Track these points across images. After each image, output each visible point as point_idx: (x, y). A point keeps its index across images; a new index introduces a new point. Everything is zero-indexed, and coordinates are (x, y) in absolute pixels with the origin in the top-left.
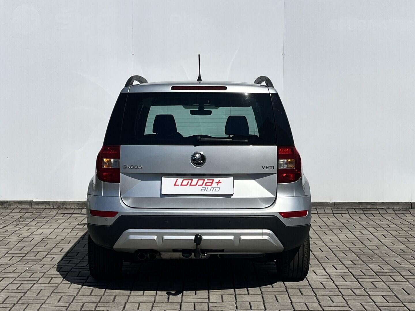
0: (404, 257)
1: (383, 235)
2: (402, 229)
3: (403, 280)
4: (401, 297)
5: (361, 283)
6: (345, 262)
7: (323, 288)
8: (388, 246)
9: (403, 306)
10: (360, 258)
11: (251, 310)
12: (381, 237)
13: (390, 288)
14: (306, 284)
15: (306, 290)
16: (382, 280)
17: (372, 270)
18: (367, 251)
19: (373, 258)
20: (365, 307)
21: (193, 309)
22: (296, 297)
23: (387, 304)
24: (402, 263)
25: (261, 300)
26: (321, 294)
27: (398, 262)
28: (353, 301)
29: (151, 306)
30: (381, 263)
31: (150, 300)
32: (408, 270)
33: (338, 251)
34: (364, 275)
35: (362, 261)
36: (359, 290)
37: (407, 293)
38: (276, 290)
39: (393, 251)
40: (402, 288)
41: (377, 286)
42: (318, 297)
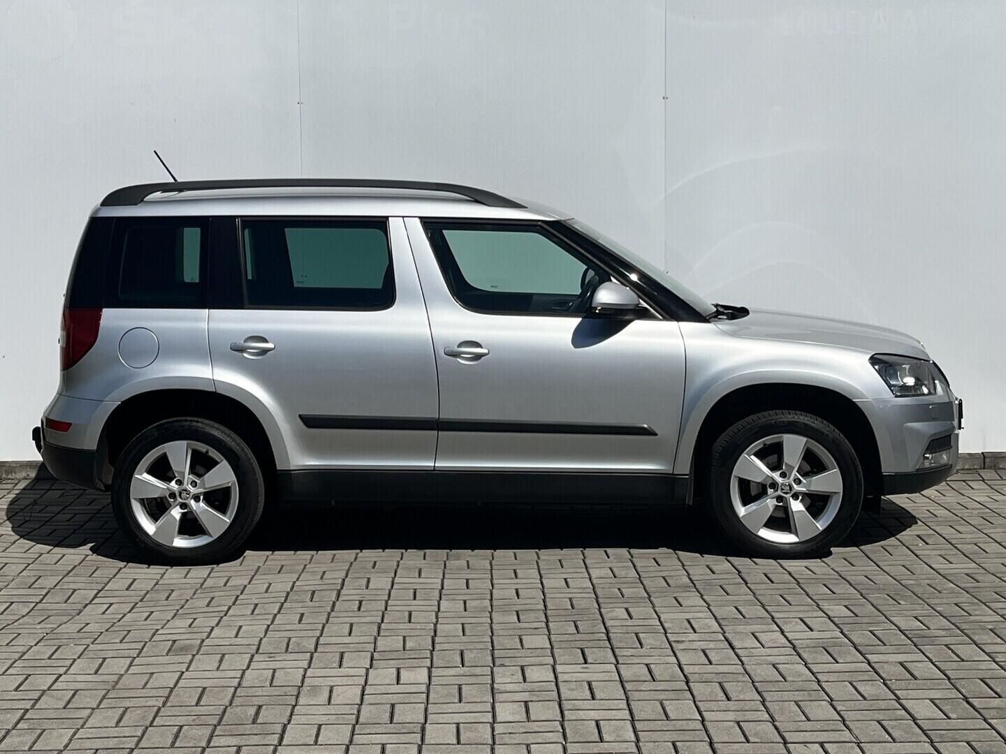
0: (979, 594)
2: (965, 521)
3: (980, 656)
4: (980, 702)
5: (876, 666)
6: (832, 610)
7: (781, 681)
8: (933, 566)
9: (989, 729)
10: (869, 599)
11: (602, 742)
12: (915, 543)
13: (949, 679)
14: (736, 669)
15: (736, 685)
16: (928, 657)
17: (900, 631)
18: (882, 578)
19: (899, 598)
20: (891, 731)
21: (455, 741)
22: (713, 705)
23: (944, 724)
24: (975, 610)
25: (626, 715)
26: (776, 696)
27: (963, 610)
28: (858, 715)
29: (349, 734)
30: (922, 610)
31: (347, 716)
32: (991, 630)
33: (813, 581)
34: (880, 643)
35: (873, 605)
36: (873, 685)
37: (996, 693)
38: (661, 688)
39: (947, 579)
40: (979, 679)
41: (915, 673)
42: (768, 706)
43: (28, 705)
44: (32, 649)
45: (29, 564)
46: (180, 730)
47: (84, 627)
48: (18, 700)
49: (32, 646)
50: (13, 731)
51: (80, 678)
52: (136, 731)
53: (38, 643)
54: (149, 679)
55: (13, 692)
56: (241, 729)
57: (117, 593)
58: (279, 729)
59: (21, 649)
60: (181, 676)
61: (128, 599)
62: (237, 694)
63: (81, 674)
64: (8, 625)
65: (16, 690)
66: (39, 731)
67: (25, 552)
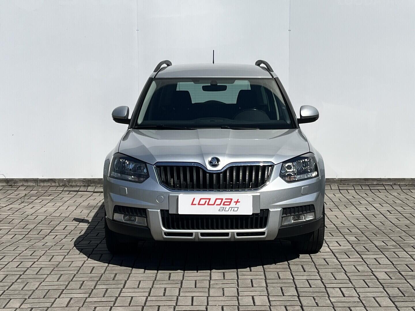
0: (409, 233)
1: (388, 210)
2: (407, 205)
3: (407, 256)
4: (404, 273)
5: (365, 260)
6: (350, 239)
7: (327, 265)
8: (393, 222)
9: (407, 283)
10: (365, 234)
11: (253, 287)
12: (386, 213)
13: (393, 264)
14: (309, 260)
15: (308, 266)
16: (386, 256)
17: (376, 246)
18: (371, 227)
19: (377, 234)
20: (368, 283)
21: (194, 287)
22: (298, 273)
23: (390, 281)
24: (407, 239)
25: (263, 277)
26: (324, 270)
27: (402, 239)
28: (356, 278)
29: (152, 284)
30: (385, 239)
31: (151, 277)
32: (412, 246)
33: (343, 227)
34: (367, 251)
35: (366, 237)
36: (363, 266)
37: (411, 270)
38: (278, 267)
39: (397, 227)
40: (405, 265)
41: (380, 262)
42: (320, 274)
43: (21, 273)
44: (24, 252)
45: (23, 219)
46: (83, 283)
47: (45, 244)
48: (18, 271)
49: (24, 251)
50: (15, 283)
51: (43, 263)
52: (65, 283)
53: (26, 250)
54: (71, 264)
55: (16, 268)
56: (108, 282)
57: (59, 231)
58: (123, 282)
59: (19, 252)
60: (85, 262)
61: (64, 233)
62: (107, 269)
63: (44, 261)
64: (14, 243)
65: (17, 267)
66: (26, 283)
67: (21, 215)
